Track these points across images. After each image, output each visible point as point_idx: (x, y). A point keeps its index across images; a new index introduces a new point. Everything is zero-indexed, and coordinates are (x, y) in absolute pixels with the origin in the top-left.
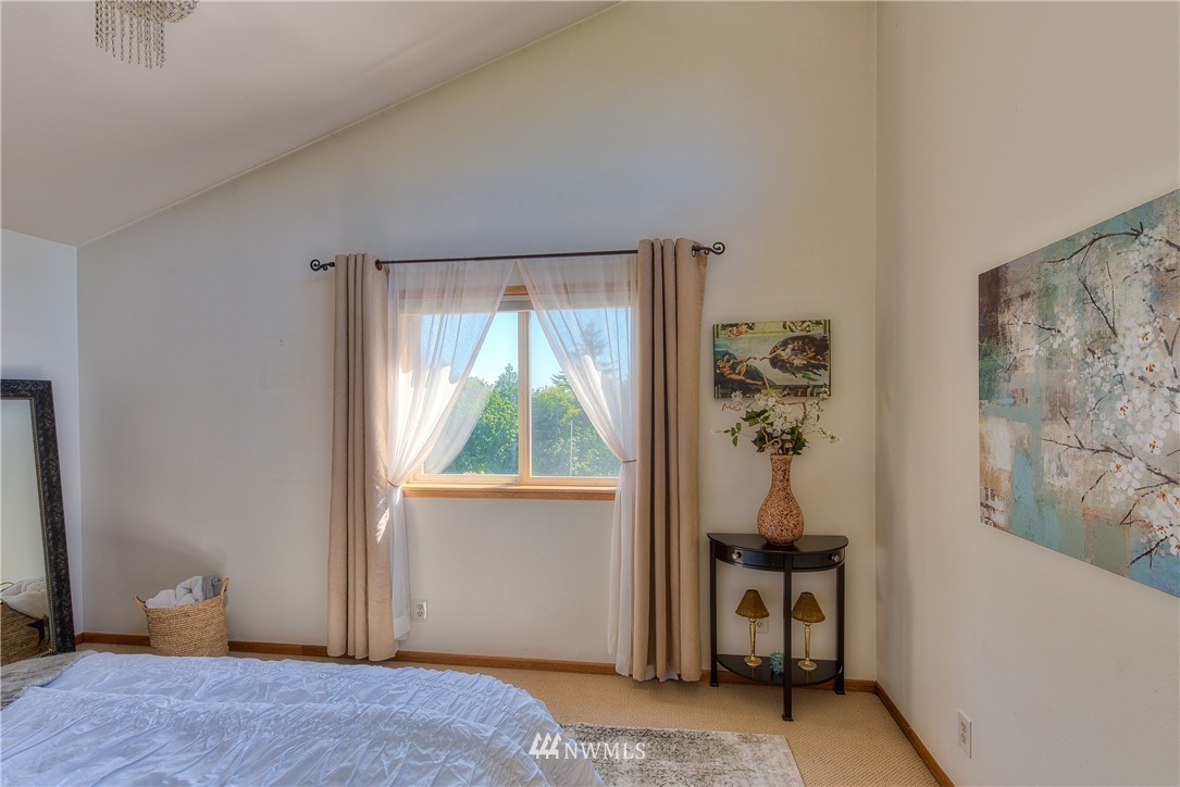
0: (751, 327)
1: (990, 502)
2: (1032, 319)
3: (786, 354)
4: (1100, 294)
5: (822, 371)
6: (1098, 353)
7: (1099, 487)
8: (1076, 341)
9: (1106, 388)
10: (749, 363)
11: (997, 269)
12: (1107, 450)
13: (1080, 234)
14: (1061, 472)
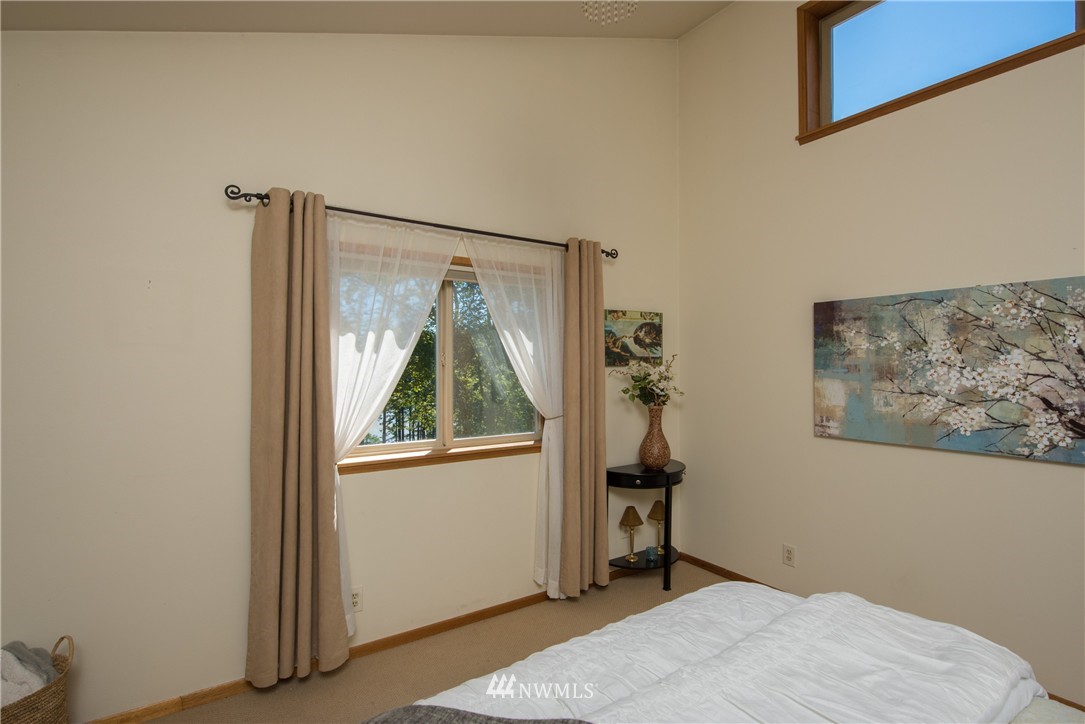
0: (624, 313)
1: (825, 423)
2: (863, 331)
3: (642, 334)
4: (915, 324)
5: (658, 348)
6: (914, 350)
7: (916, 409)
8: (898, 344)
9: (920, 366)
10: (623, 340)
11: (833, 302)
12: (921, 393)
13: (902, 296)
14: (887, 404)
